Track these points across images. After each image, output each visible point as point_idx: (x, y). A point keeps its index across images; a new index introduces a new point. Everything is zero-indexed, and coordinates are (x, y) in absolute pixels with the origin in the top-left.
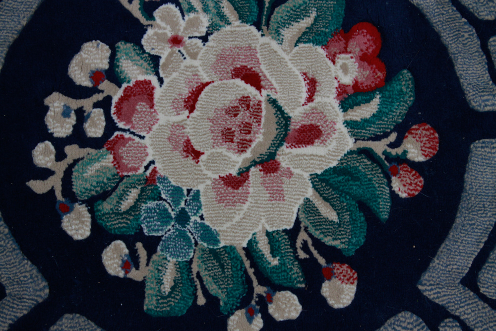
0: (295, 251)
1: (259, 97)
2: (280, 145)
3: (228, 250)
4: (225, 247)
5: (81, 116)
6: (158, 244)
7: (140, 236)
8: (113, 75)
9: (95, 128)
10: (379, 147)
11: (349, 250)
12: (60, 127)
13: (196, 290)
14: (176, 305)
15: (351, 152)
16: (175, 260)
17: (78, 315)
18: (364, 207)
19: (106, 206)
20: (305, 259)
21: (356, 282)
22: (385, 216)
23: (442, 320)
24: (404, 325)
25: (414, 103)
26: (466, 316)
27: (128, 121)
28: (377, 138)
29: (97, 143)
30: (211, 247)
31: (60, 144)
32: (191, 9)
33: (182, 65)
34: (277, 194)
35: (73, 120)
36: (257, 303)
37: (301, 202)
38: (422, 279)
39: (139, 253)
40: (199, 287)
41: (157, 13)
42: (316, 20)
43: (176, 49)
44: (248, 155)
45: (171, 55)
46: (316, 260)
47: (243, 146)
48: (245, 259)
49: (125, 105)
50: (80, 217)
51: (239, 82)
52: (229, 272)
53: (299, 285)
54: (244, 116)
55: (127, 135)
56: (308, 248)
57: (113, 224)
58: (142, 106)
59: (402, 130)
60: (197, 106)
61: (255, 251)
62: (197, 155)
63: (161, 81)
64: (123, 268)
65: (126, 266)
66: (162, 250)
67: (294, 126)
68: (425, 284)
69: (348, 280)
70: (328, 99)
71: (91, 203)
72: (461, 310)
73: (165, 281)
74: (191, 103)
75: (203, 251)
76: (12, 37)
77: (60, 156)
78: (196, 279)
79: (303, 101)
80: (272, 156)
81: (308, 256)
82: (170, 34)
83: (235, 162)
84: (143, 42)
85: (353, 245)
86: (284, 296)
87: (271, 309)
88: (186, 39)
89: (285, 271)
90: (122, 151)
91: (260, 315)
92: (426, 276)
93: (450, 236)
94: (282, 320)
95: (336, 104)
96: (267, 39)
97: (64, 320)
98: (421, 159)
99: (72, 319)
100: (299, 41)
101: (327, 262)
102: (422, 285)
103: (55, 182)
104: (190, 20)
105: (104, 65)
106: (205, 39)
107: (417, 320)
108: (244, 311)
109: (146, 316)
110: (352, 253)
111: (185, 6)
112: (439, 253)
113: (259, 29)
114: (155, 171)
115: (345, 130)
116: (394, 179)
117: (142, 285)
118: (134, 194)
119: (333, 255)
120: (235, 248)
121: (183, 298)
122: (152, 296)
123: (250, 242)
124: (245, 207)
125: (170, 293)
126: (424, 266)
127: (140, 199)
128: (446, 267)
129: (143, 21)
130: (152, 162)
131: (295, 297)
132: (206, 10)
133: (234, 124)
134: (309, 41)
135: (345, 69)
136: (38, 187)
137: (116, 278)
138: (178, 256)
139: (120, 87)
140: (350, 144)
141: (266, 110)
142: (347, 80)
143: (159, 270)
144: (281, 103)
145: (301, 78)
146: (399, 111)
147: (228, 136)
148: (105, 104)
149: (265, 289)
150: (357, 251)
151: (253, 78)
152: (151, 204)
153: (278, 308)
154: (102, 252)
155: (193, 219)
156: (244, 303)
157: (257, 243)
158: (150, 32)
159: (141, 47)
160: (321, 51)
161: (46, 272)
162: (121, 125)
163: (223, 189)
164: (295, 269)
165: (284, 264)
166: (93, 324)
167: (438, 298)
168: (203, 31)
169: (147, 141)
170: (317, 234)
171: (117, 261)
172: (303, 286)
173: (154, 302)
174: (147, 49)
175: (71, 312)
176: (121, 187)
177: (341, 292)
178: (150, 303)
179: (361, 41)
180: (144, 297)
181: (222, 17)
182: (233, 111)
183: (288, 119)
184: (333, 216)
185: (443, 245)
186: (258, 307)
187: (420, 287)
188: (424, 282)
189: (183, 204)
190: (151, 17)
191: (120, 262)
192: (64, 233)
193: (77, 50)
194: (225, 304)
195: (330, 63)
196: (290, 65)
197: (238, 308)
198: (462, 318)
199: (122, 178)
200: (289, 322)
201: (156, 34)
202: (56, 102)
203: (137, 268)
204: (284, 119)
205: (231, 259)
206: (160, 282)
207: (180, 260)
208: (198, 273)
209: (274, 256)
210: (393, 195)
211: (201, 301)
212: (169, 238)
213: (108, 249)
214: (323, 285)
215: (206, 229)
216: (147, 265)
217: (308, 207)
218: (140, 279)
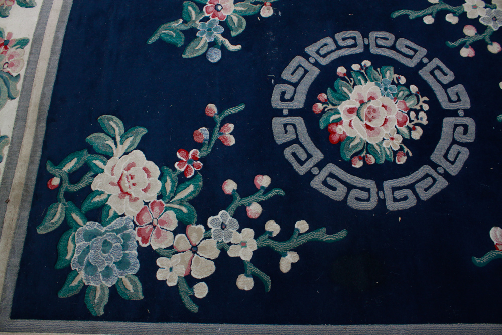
0: (354, 80)
1: (366, 122)
2: (359, 108)
5: (417, 118)
7: (397, 85)
8: (410, 129)
9: (413, 114)
10: (330, 107)
12: (422, 114)
14: (385, 68)
15: (339, 105)
18: (335, 91)
19: (407, 93)
22: (329, 89)
25: (319, 119)
27: (403, 115)
28: (331, 110)
29: (411, 110)
31: (422, 110)
32: (388, 149)
33: (390, 131)
34: (359, 95)
35: (419, 116)
37: (353, 93)
41: (399, 147)
42: (350, 144)
43: (392, 136)
44: (368, 106)
45: (393, 134)
47: (370, 108)
49: (405, 120)
50: (413, 90)
51: (372, 126)
52: (372, 76)
54: (370, 116)
55: (403, 111)
57: (404, 88)
58: (400, 119)
59: (323, 112)
60: (384, 120)
62: (383, 106)
63: (395, 127)
65: (399, 78)
67: (355, 113)
70: (346, 120)
71: (411, 94)
74: (386, 120)
76: (440, 141)
77: (421, 107)
79: (353, 120)
80: (361, 105)
82: (394, 141)
83: (372, 104)
84: (402, 138)
87: (360, 67)
88: (389, 139)
90: (404, 107)
95: (343, 119)
96: (365, 139)
98: (318, 104)
100: (355, 138)
103: (422, 100)
104: (388, 145)
105: (413, 132)
106: (384, 139)
111: (390, 150)
113: (367, 142)
114: (395, 101)
115: (340, 111)
116: (326, 98)
117: (395, 73)
118: (400, 95)
119: (343, 79)
124: (368, 92)
127: (398, 94)
129: (403, 145)
130: (395, 104)
132: (384, 148)
133: (373, 114)
134: (352, 138)
135: (341, 129)
136: (426, 99)
137: (402, 75)
139: (407, 126)
140: (339, 108)
141: (364, 118)
142: (340, 126)
144: (359, 120)
145: (354, 127)
146: (324, 117)
147: (375, 111)
148: (411, 121)
151: (368, 127)
152: (394, 93)
155: (383, 89)
156: (367, 68)
158: (400, 141)
159: (402, 137)
160: (348, 135)
161: (420, 77)
162: (406, 114)
163: (375, 96)
168: (384, 142)
169: (398, 109)
170: (348, 84)
174: (400, 136)
176: (403, 97)
177: (341, 70)
178: (392, 69)
179: (335, 138)
181: (379, 146)
182: (373, 117)
183: (357, 115)
184: (344, 88)
189: (386, 93)
190: (400, 146)
192: (417, 87)
193: (421, 137)
195: (345, 131)
196: (357, 131)
199: (403, 100)
201: (398, 141)
202: (425, 122)
204: (358, 115)
206: (390, 73)
210: (326, 94)
211: (378, 69)
215: (379, 87)
217: (351, 91)
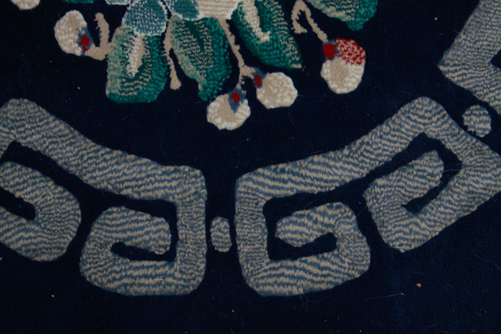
0: (290, 24)
3: (208, 22)
4: (204, 19)
6: (122, 16)
7: (100, 5)
11: (356, 23)
13: (169, 71)
16: (143, 34)
17: (26, 100)
20: (302, 34)
21: (364, 62)
23: (467, 107)
24: (421, 113)
26: (497, 102)
30: (188, 19)
36: (243, 87)
38: (444, 57)
39: (99, 26)
40: (172, 67)
46: (315, 35)
48: (228, 33)
53: (295, 66)
56: (306, 21)
61: (241, 24)
64: (80, 44)
66: (127, 23)
68: (448, 65)
69: (354, 59)
72: (491, 95)
73: (131, 60)
75: (178, 24)
78: (169, 58)
81: (306, 31)
85: (361, 16)
86: (275, 78)
89: (277, 48)
91: (246, 101)
92: (449, 55)
93: (481, 6)
94: (273, 107)
97: (9, 107)
99: (19, 105)
101: (329, 38)
102: (444, 65)
107: (437, 108)
108: (227, 96)
109: (109, 103)
110: (359, 27)
112: (466, 26)
120: (216, 21)
121: (153, 81)
122: (116, 78)
123: (235, 14)
125: (138, 75)
126: (447, 42)
128: (475, 43)
131: (290, 80)
138: (148, 30)
143: (123, 47)
149: (253, 70)
150: (365, 24)
153: (269, 94)
154: (54, 25)
157: (243, 14)
164: (290, 46)
165: (277, 40)
166: (44, 111)
167: (463, 80)
170: (317, 4)
171: (72, 35)
172: (300, 66)
173: (119, 86)
175: (17, 97)
180: (106, 80)
185: (471, 17)
186: (244, 92)
187: (442, 68)
188: (446, 62)
191: (77, 37)
192: (8, 1)
194: (205, 87)
197: (220, 93)
198: (492, 104)
200: (281, 110)
203: (97, 44)
205: (212, 34)
207: (149, 34)
208: (172, 51)
209: (264, 31)
212: (136, 8)
213: (62, 21)
214: (324, 65)
216: (110, 40)
218: (101, 57)
